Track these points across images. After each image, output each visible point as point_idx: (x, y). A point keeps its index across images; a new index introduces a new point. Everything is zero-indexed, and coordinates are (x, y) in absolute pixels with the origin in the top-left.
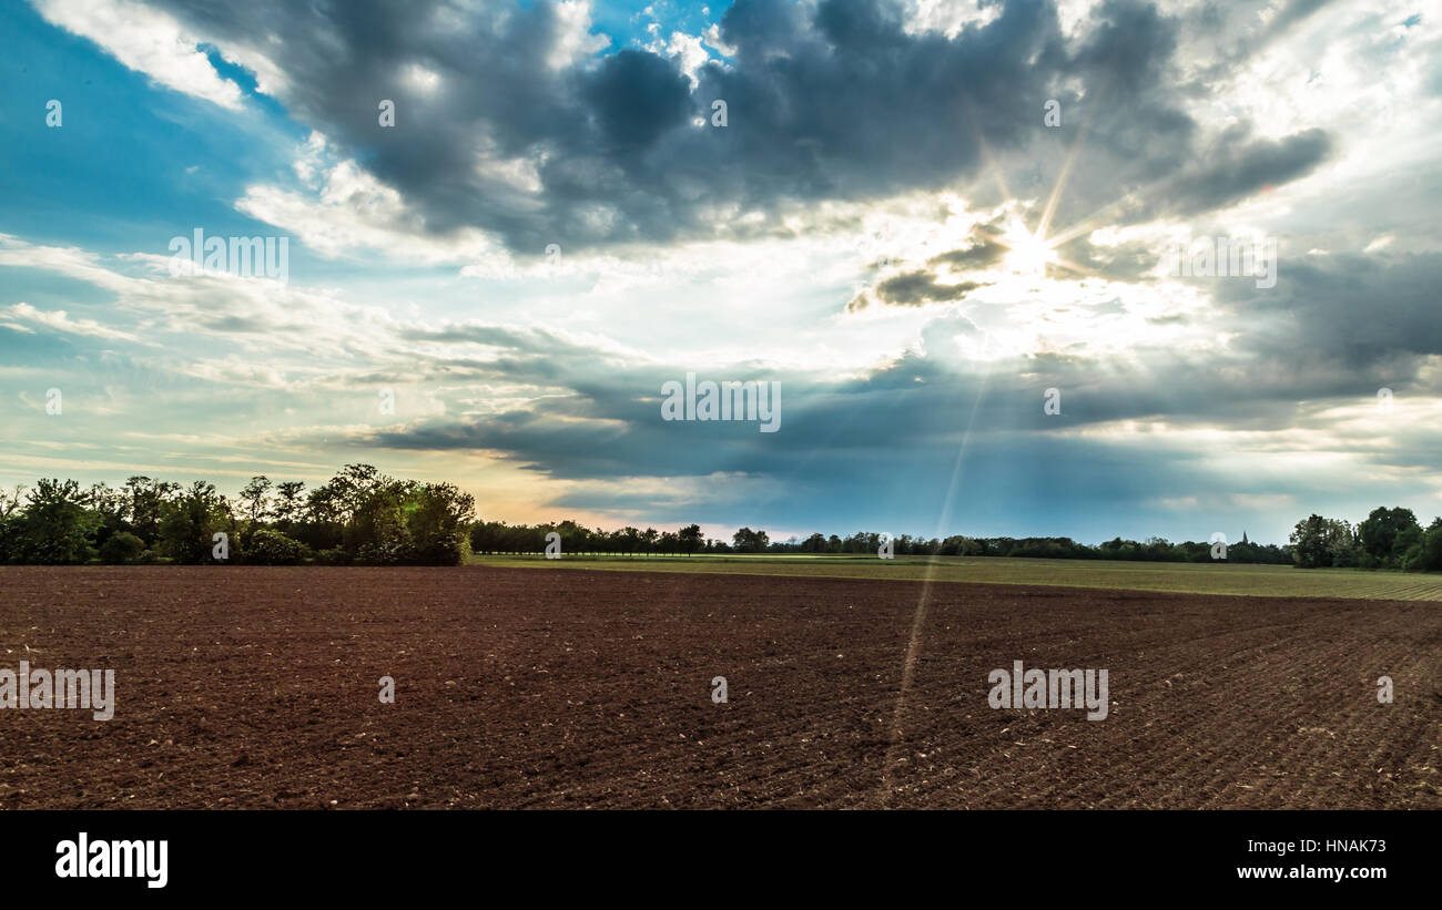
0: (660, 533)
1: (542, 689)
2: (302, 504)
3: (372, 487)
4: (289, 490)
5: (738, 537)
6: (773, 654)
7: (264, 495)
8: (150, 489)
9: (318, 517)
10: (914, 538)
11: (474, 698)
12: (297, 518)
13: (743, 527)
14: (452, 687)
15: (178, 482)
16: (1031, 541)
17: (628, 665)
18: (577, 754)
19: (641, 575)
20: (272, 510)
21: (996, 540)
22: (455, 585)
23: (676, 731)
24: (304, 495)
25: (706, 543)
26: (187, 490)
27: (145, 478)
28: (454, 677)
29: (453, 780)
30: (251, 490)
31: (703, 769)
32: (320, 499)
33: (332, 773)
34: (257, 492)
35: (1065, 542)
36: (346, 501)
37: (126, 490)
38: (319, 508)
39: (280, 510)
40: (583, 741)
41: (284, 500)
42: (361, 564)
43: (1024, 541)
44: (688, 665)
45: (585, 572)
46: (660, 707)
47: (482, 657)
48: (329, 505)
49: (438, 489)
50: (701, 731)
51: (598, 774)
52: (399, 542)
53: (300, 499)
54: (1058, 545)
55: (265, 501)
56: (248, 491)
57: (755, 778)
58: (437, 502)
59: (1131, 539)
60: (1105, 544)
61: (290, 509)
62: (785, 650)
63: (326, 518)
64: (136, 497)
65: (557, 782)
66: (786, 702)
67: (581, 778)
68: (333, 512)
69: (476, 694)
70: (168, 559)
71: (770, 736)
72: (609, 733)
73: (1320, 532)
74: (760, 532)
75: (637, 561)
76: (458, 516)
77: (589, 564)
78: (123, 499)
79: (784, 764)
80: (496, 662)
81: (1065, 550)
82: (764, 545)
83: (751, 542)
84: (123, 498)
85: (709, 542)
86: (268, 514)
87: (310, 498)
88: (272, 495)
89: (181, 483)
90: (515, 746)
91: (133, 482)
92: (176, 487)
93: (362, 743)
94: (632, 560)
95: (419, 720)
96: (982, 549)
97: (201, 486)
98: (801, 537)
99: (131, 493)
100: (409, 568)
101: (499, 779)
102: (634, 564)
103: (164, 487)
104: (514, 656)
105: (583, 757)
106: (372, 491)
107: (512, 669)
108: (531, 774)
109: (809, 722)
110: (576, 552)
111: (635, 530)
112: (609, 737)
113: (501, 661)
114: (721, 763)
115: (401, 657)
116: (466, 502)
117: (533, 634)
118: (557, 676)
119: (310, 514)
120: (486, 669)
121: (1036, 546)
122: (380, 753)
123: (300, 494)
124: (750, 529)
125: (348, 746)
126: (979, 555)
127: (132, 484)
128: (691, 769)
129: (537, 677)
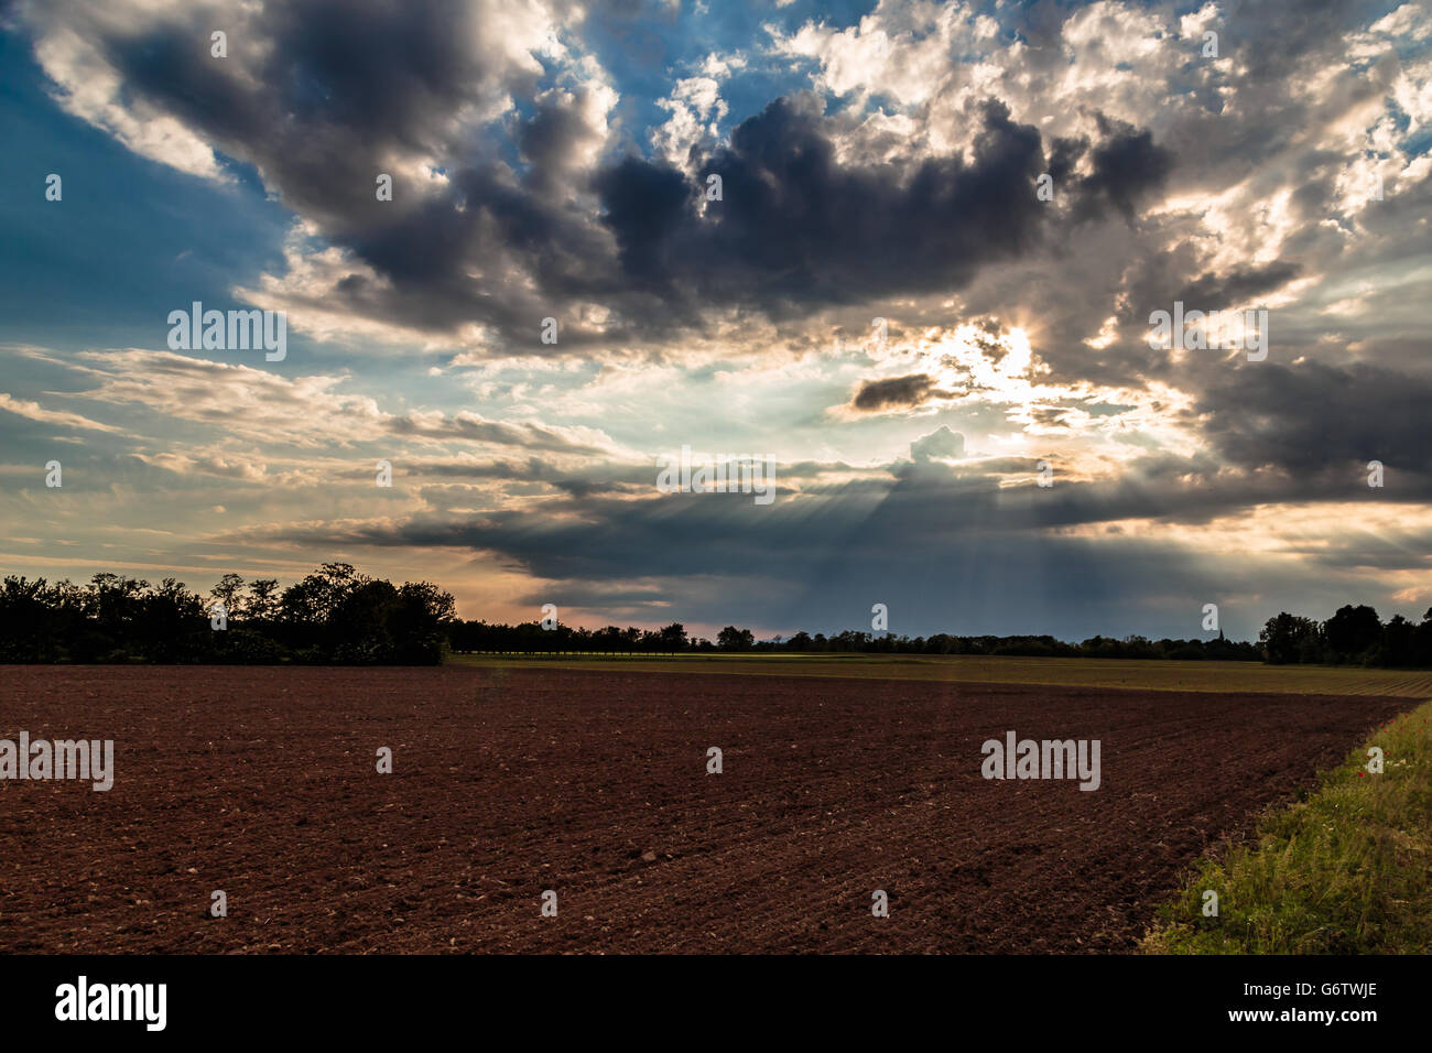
0: (642, 632)
1: (533, 773)
2: (275, 602)
3: (350, 586)
4: (262, 588)
5: (722, 636)
6: (735, 746)
7: (236, 593)
8: (116, 586)
9: (292, 616)
10: (899, 637)
11: (476, 780)
12: (270, 616)
13: (727, 626)
14: (456, 773)
15: (147, 580)
16: (1014, 639)
17: (607, 755)
18: (564, 816)
19: (622, 675)
20: (244, 608)
21: (980, 638)
22: (439, 685)
23: (643, 800)
24: (278, 593)
25: (690, 642)
26: (155, 588)
27: (112, 575)
28: (455, 765)
29: (471, 832)
30: (223, 588)
31: (661, 824)
32: (294, 597)
33: (377, 828)
34: (229, 590)
35: (1047, 640)
36: (320, 599)
37: (92, 588)
38: (294, 606)
39: (252, 608)
40: (570, 808)
41: (256, 598)
42: (340, 664)
43: (1006, 639)
44: (659, 754)
45: (566, 672)
46: (632, 785)
47: (478, 749)
48: (304, 603)
49: (417, 588)
50: (663, 801)
51: (581, 828)
52: (377, 642)
53: (273, 597)
54: (1039, 644)
55: (237, 599)
56: (219, 589)
57: (699, 829)
58: (417, 600)
59: (1111, 637)
60: (1086, 642)
61: (263, 608)
62: (748, 742)
63: (300, 617)
64: (102, 594)
65: (550, 832)
66: (736, 781)
67: (568, 830)
68: (309, 612)
69: (477, 777)
70: (140, 658)
71: (717, 803)
72: (589, 803)
73: (1289, 630)
74: (744, 631)
75: (620, 660)
76: (439, 615)
77: (571, 663)
78: (89, 597)
79: (724, 821)
80: (490, 753)
81: (1045, 648)
82: (749, 643)
83: (735, 640)
84: (89, 595)
85: (694, 640)
86: (241, 612)
87: (284, 596)
88: (245, 593)
89: (149, 581)
90: (514, 812)
91: (99, 578)
92: (144, 584)
93: (391, 811)
94: (614, 659)
95: (434, 796)
96: (966, 647)
97: (170, 584)
98: (787, 636)
99: (97, 591)
100: (389, 668)
101: (506, 831)
102: (616, 663)
103: (132, 585)
104: (506, 748)
105: (569, 817)
106: (350, 590)
107: (504, 758)
108: (530, 829)
109: (751, 795)
110: (558, 651)
111: (618, 629)
112: (590, 806)
113: (493, 753)
114: (675, 820)
115: (403, 749)
116: (446, 601)
117: (520, 729)
118: (545, 764)
119: (283, 613)
120: (482, 758)
121: (1018, 644)
122: (410, 817)
123: (274, 592)
124: (735, 627)
125: (382, 812)
126: (962, 653)
127: (98, 582)
128: (652, 824)
129: (527, 764)
